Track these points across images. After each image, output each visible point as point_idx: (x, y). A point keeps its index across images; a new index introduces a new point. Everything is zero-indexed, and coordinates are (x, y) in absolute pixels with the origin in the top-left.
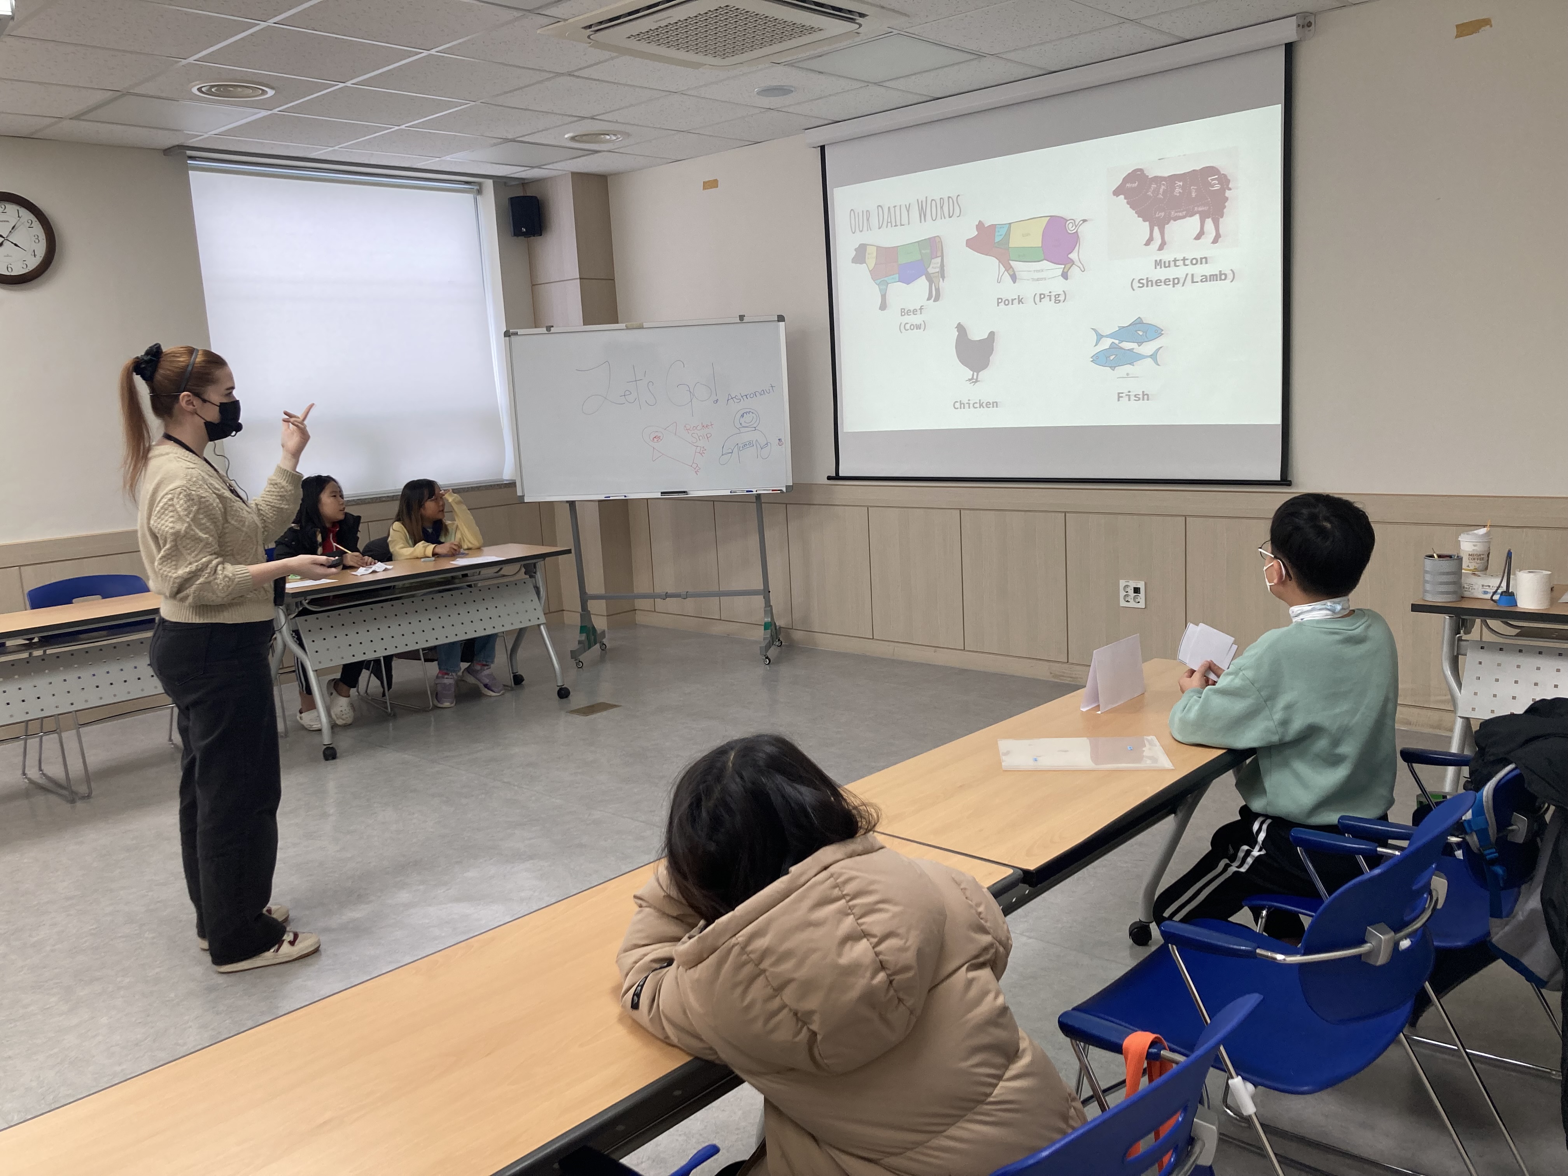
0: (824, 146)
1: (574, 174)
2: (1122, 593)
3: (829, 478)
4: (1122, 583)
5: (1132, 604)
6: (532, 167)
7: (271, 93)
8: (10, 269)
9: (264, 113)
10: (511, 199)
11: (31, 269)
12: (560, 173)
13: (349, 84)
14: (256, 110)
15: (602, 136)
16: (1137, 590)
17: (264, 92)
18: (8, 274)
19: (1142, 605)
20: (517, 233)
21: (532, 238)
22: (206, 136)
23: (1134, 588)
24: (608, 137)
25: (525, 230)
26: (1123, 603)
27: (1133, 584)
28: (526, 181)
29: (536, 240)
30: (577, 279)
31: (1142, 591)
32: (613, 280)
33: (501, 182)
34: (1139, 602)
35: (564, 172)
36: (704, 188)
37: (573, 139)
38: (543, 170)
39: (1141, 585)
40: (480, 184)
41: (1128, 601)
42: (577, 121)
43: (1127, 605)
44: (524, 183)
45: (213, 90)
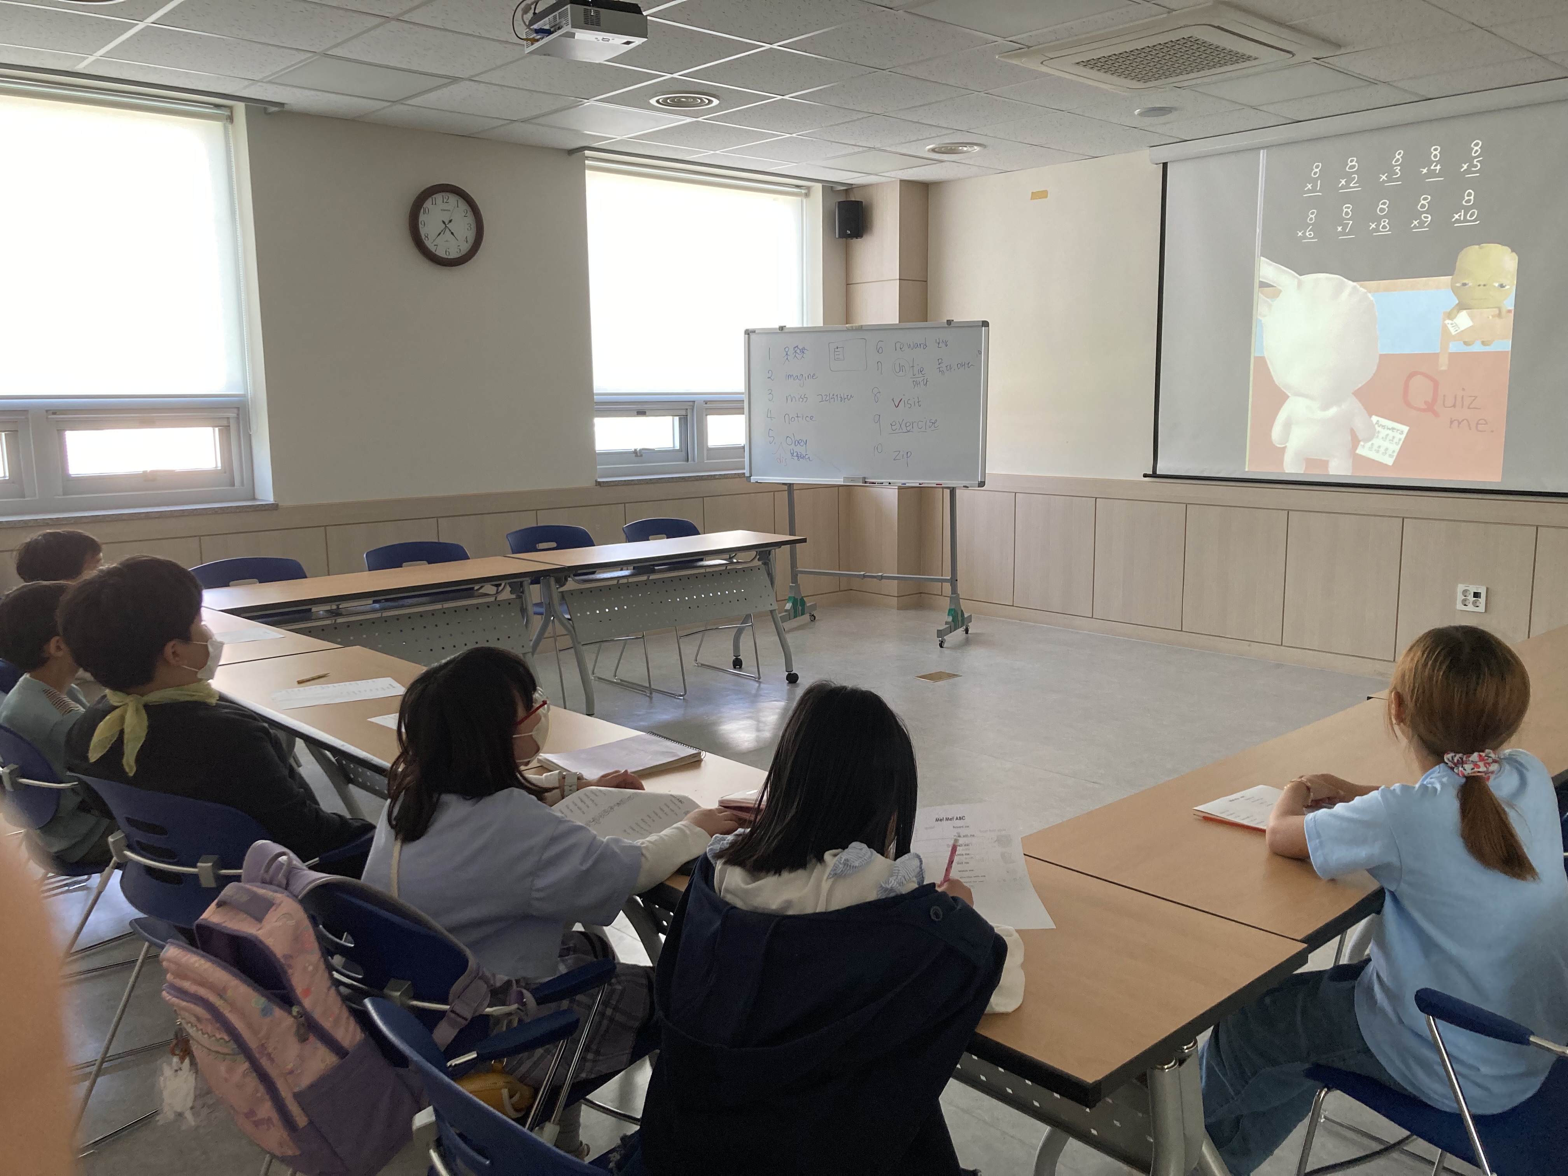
0: (1167, 163)
1: (901, 181)
2: (1460, 597)
3: (1145, 476)
4: (1461, 588)
5: (1470, 608)
6: (871, 174)
7: (716, 102)
8: (447, 253)
9: (689, 120)
10: (839, 203)
11: (463, 254)
12: (890, 179)
13: (786, 97)
14: (683, 117)
15: (960, 148)
16: (1477, 595)
17: (710, 102)
18: (446, 257)
19: (1482, 608)
20: (843, 235)
21: (855, 240)
22: (619, 138)
23: (1475, 593)
24: (965, 149)
25: (849, 232)
26: (1460, 606)
27: (1473, 589)
28: (853, 186)
29: (857, 243)
30: (896, 279)
31: (1483, 595)
32: (926, 281)
33: (829, 188)
34: (1478, 607)
35: (893, 179)
36: (1031, 199)
37: (933, 150)
38: (880, 177)
39: (1482, 590)
40: (808, 188)
41: (1465, 605)
42: (949, 134)
43: (1465, 608)
44: (849, 189)
45: (668, 101)
